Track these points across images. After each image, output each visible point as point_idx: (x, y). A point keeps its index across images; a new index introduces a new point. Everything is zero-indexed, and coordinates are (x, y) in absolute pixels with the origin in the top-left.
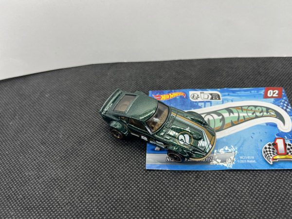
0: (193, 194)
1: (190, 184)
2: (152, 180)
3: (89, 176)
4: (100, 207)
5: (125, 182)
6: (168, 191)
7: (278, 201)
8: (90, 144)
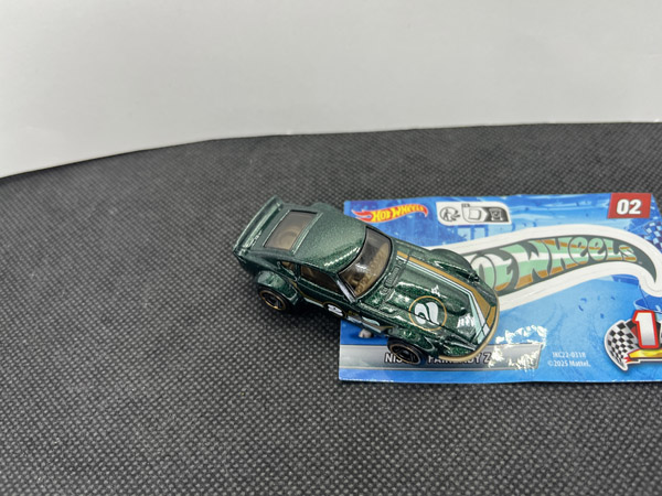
0: (446, 437)
1: (438, 415)
2: (353, 406)
3: (210, 394)
4: (236, 466)
5: (292, 408)
6: (390, 429)
7: (640, 454)
8: (212, 323)
